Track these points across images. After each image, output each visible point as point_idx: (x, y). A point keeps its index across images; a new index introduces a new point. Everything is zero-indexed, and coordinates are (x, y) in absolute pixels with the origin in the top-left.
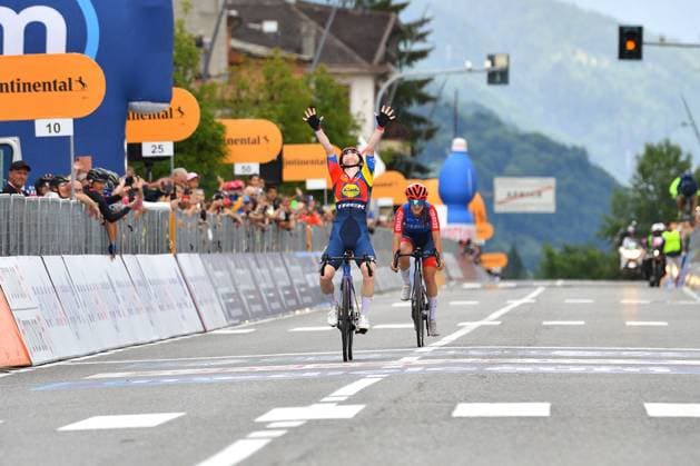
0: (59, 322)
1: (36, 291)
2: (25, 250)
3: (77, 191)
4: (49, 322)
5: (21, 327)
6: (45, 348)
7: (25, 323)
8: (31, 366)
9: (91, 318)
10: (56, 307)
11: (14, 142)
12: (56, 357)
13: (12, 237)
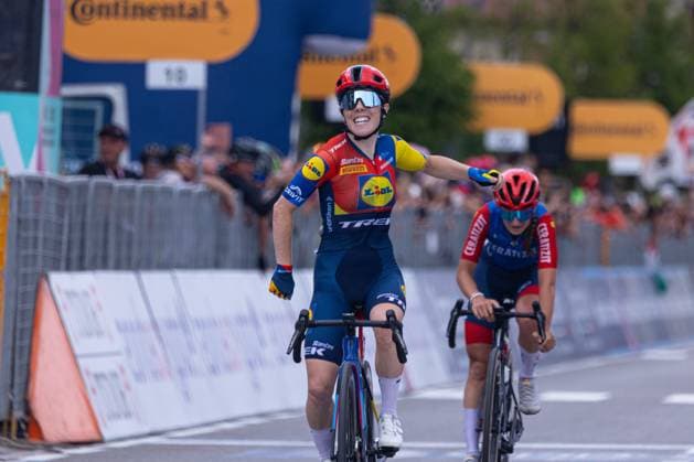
0: (157, 374)
1: (122, 328)
2: (111, 262)
3: (207, 173)
4: (139, 376)
5: (90, 382)
6: (128, 415)
7: (98, 377)
8: (101, 441)
9: (214, 370)
10: (154, 352)
11: (116, 93)
12: (147, 429)
13: (89, 244)
